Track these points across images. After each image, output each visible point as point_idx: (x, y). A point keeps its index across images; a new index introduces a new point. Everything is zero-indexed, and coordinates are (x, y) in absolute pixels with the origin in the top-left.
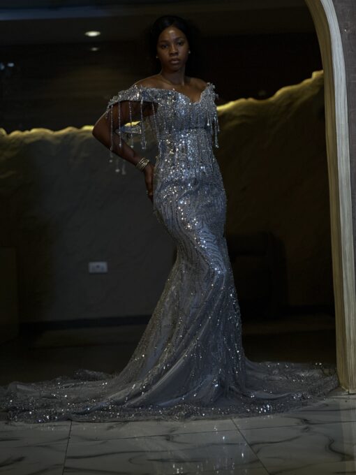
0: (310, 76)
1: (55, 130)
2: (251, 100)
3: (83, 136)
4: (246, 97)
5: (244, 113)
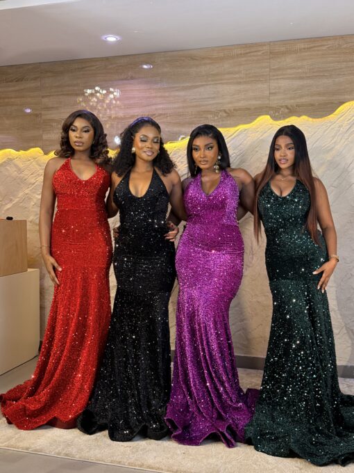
2: (305, 118)
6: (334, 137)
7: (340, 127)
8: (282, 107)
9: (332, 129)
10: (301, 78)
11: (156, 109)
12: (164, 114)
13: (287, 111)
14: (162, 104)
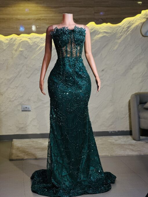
0: (140, 13)
1: (5, 35)
2: (109, 24)
3: (21, 39)
4: (107, 23)
5: (105, 30)
6: (121, 33)
7: (123, 28)
8: (100, 19)
9: (120, 29)
10: (108, 7)
11: (41, 16)
12: (45, 19)
13: (102, 21)
14: (45, 14)
